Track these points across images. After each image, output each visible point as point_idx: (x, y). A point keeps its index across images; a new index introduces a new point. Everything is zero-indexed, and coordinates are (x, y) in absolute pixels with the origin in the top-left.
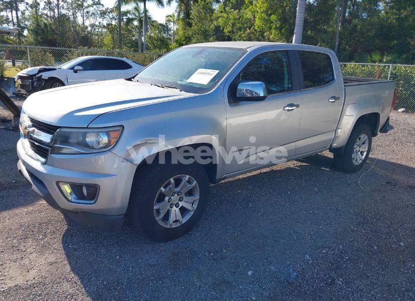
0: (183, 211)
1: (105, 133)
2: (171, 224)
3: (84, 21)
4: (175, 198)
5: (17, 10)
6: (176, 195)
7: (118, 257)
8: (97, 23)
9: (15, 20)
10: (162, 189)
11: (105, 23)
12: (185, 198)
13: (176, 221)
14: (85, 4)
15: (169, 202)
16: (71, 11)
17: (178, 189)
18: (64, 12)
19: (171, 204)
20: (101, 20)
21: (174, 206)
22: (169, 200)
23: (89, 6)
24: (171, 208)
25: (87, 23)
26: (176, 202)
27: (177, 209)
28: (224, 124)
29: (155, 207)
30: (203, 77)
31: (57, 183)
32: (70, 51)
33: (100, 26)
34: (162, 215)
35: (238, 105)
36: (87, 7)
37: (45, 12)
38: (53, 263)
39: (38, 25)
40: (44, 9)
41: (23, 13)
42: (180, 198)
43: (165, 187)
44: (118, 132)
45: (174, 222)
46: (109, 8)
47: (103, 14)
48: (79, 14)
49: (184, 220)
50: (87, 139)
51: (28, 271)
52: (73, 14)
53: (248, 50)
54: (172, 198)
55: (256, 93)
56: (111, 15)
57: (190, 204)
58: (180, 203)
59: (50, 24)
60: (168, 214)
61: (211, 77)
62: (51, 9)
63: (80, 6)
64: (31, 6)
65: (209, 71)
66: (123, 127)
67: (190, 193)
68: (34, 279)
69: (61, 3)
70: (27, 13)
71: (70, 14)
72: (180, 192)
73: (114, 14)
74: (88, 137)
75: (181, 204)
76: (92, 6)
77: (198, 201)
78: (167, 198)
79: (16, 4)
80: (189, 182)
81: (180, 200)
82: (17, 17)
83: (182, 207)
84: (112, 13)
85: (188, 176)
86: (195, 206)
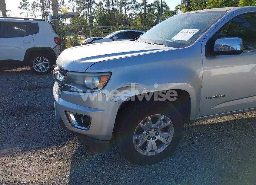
0: (159, 143)
1: (97, 77)
2: (148, 152)
3: (126, 12)
4: (152, 132)
5: (91, 8)
6: (153, 130)
7: (104, 172)
8: (133, 13)
9: (90, 14)
10: (141, 124)
11: (138, 12)
12: (161, 133)
13: (152, 151)
14: (127, 2)
15: (147, 134)
16: (120, 7)
17: (154, 126)
18: (115, 7)
19: (148, 137)
20: (135, 10)
21: (151, 139)
22: (146, 133)
23: (129, 3)
24: (149, 140)
25: (128, 13)
26: (153, 136)
27: (154, 142)
28: (201, 74)
29: (135, 138)
30: (185, 35)
31: (65, 112)
32: (113, 28)
33: (135, 15)
34: (140, 145)
35: (214, 58)
36: (128, 4)
37: (106, 8)
38: (60, 168)
39: (101, 16)
40: (105, 6)
41: (94, 10)
42: (157, 133)
43: (143, 123)
44: (107, 77)
45: (150, 151)
46: (141, 3)
47: (137, 7)
48: (123, 8)
49: (160, 151)
50: (86, 81)
51: (43, 172)
52: (120, 8)
53: (228, 12)
54: (150, 132)
55: (232, 48)
56: (141, 7)
57: (165, 138)
58: (156, 136)
59: (107, 15)
60: (145, 144)
61: (192, 35)
62: (109, 6)
63: (125, 4)
64: (98, 5)
65: (191, 30)
66: (111, 73)
67: (166, 130)
68: (44, 178)
69: (114, 2)
70: (96, 9)
71: (119, 8)
72: (157, 128)
73: (143, 7)
74: (87, 80)
75: (157, 138)
76: (131, 3)
77: (172, 137)
78: (145, 132)
79: (91, 5)
80: (164, 120)
81: (156, 135)
82: (91, 12)
83: (158, 140)
84: (142, 6)
85: (163, 116)
86: (169, 141)
